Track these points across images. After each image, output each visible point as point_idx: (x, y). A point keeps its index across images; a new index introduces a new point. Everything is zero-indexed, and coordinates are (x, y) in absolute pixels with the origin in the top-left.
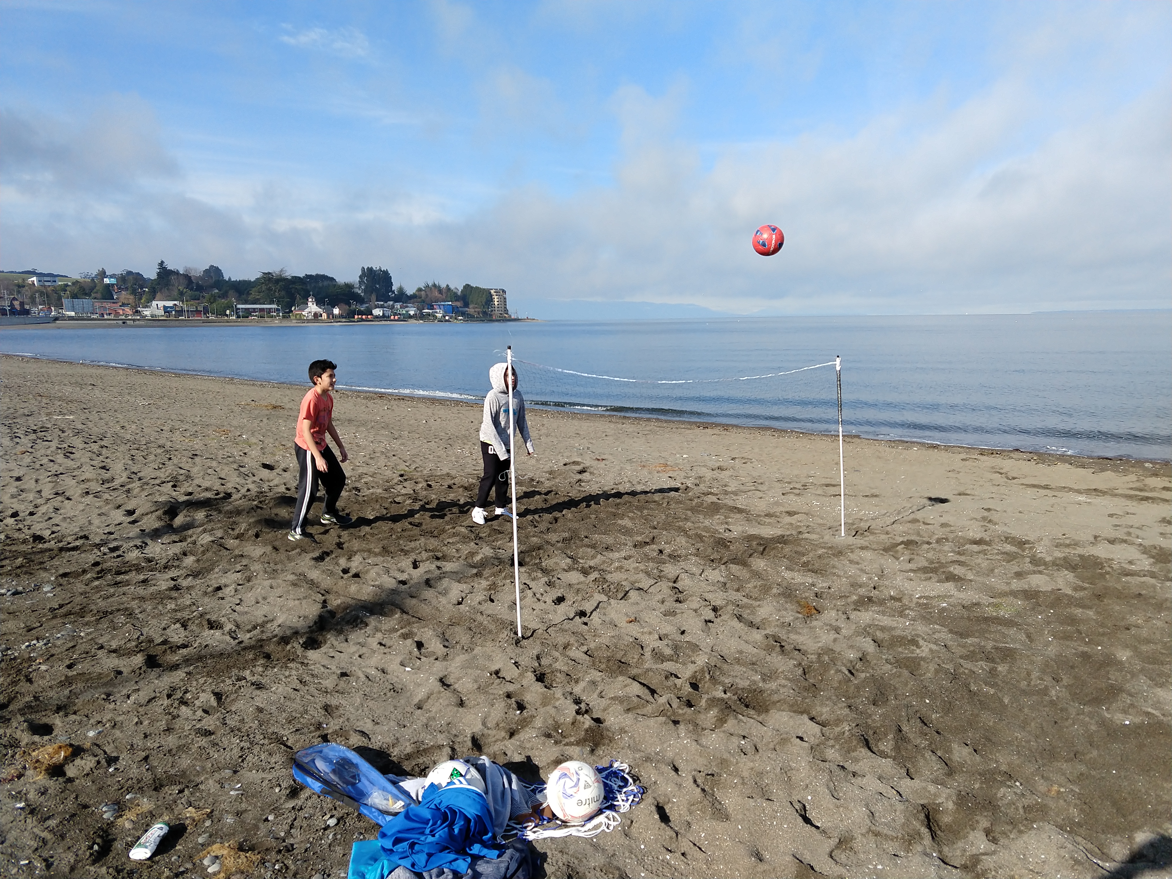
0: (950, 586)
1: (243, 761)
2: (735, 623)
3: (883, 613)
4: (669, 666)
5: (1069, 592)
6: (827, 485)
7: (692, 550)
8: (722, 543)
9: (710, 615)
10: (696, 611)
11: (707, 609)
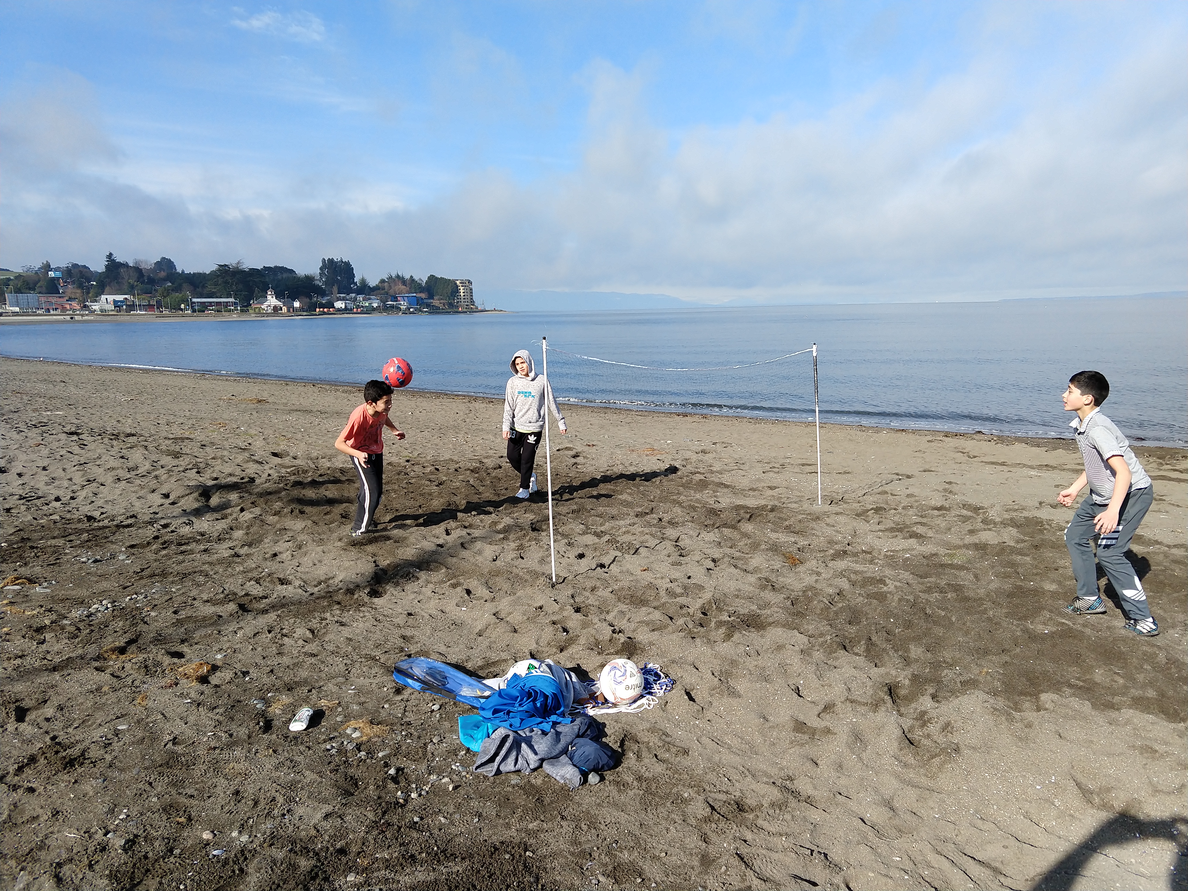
0: (913, 541)
1: (349, 673)
2: (732, 570)
3: (856, 562)
4: (681, 600)
5: (1012, 544)
6: (803, 465)
7: (688, 518)
8: (713, 512)
9: (711, 565)
10: (698, 562)
11: (707, 561)
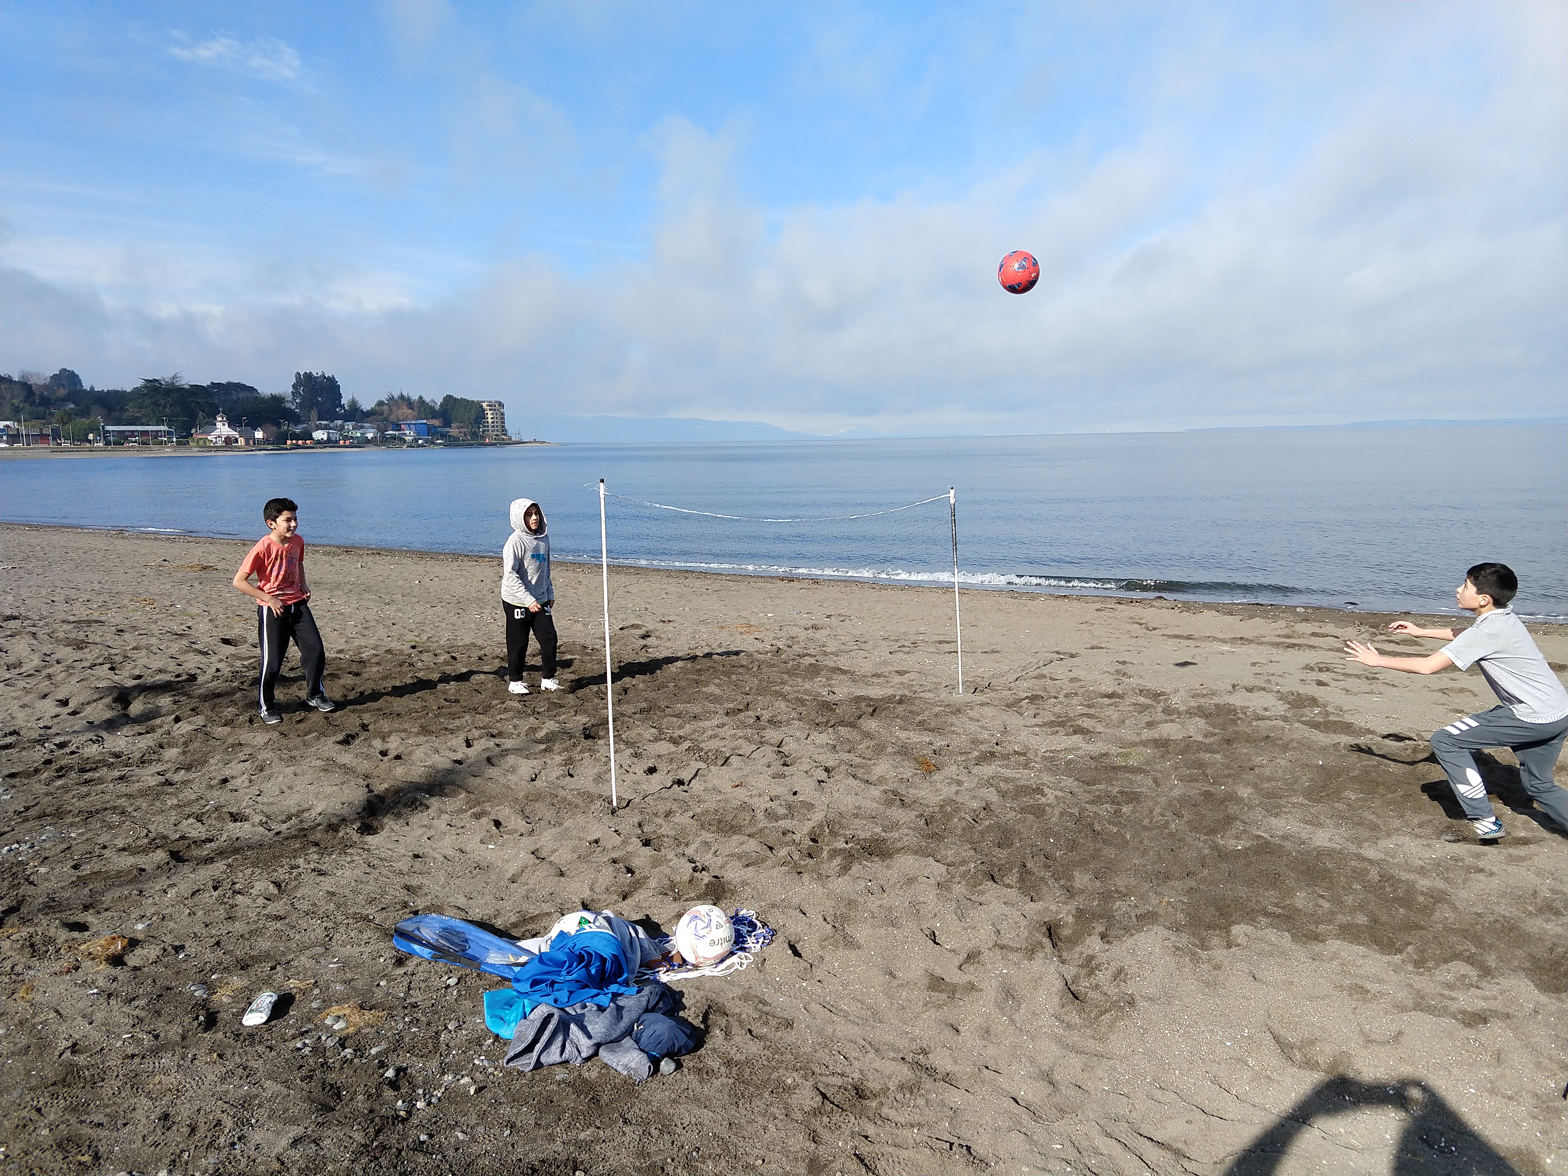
0: (1078, 738)
1: (330, 939)
2: (851, 781)
3: (1007, 767)
4: (785, 824)
5: (1200, 738)
6: (940, 642)
7: (794, 715)
8: (827, 707)
9: (823, 775)
10: (807, 772)
11: (819, 770)
